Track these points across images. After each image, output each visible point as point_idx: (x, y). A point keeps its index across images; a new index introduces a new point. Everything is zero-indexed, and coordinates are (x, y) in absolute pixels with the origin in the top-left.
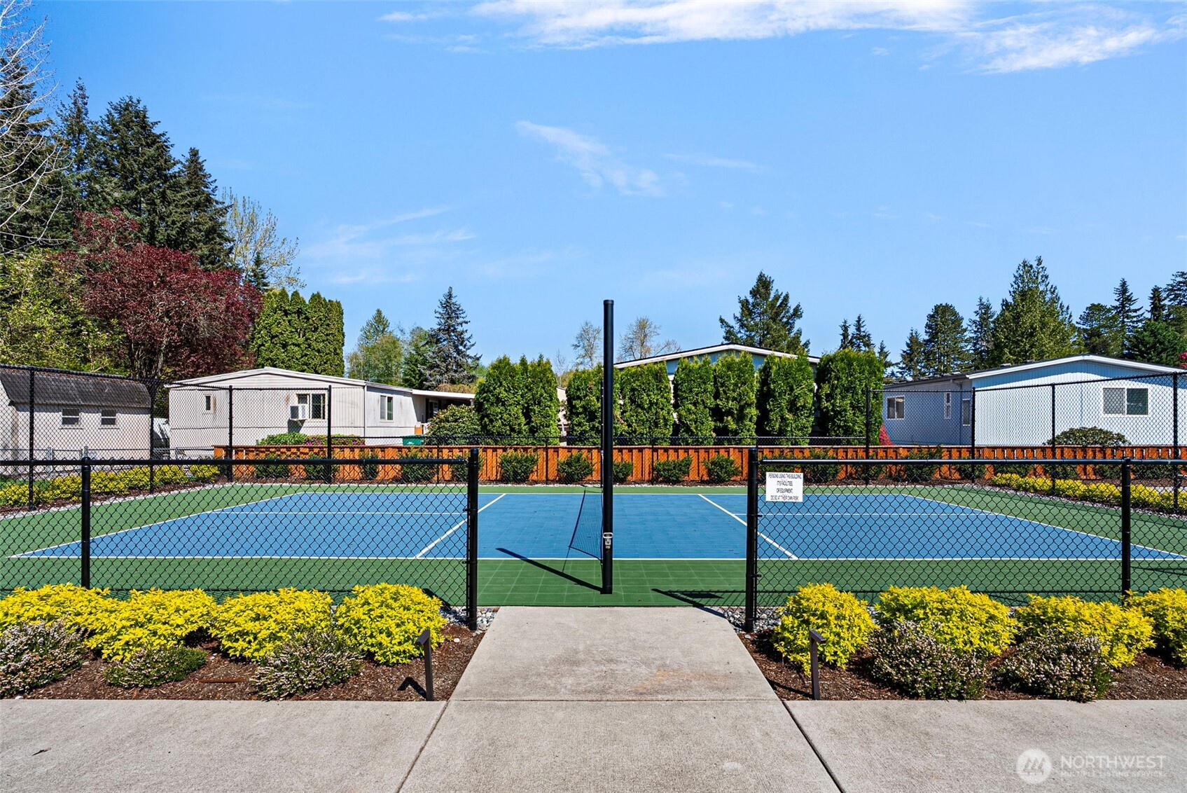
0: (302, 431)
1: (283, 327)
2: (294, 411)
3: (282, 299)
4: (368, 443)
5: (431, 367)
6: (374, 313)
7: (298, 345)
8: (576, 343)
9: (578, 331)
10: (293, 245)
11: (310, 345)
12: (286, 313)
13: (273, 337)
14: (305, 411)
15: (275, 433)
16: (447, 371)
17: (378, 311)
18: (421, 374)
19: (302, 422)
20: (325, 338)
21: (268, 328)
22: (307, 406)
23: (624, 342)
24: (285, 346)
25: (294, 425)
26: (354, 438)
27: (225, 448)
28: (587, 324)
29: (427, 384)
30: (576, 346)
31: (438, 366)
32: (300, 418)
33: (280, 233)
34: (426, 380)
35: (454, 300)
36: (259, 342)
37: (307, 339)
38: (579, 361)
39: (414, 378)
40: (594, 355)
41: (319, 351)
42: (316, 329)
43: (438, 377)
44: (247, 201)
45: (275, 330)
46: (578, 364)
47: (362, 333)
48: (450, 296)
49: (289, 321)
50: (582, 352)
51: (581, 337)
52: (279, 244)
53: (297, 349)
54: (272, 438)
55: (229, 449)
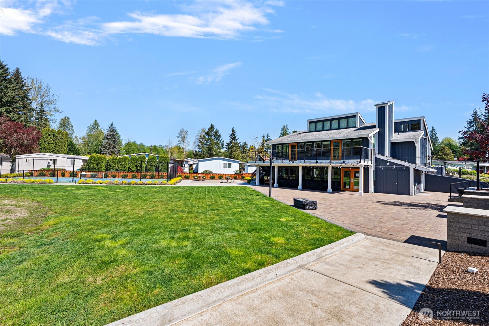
0: (51, 167)
1: (48, 139)
2: (49, 163)
3: (48, 131)
4: (67, 170)
5: (104, 147)
6: (94, 121)
7: (53, 144)
8: (178, 136)
9: (179, 132)
10: (57, 97)
11: (56, 144)
12: (49, 135)
13: (45, 141)
14: (51, 163)
15: (43, 167)
16: (110, 148)
17: (95, 120)
18: (101, 149)
19: (51, 165)
20: (61, 142)
21: (44, 139)
22: (52, 162)
23: (197, 136)
24: (49, 144)
25: (49, 166)
26: (63, 169)
27: (32, 170)
28: (182, 129)
29: (102, 152)
30: (178, 137)
31: (107, 147)
32: (50, 164)
33: (52, 92)
34: (102, 151)
35: (113, 126)
36: (41, 142)
37: (56, 142)
38: (179, 142)
39: (98, 150)
40: (185, 141)
41: (59, 145)
42: (59, 140)
43: (106, 150)
44: (38, 79)
45: (46, 139)
46: (178, 144)
47: (88, 128)
48: (112, 125)
49: (50, 137)
50: (180, 139)
51: (180, 134)
52: (51, 96)
53: (52, 145)
54: (43, 169)
55: (32, 171)
